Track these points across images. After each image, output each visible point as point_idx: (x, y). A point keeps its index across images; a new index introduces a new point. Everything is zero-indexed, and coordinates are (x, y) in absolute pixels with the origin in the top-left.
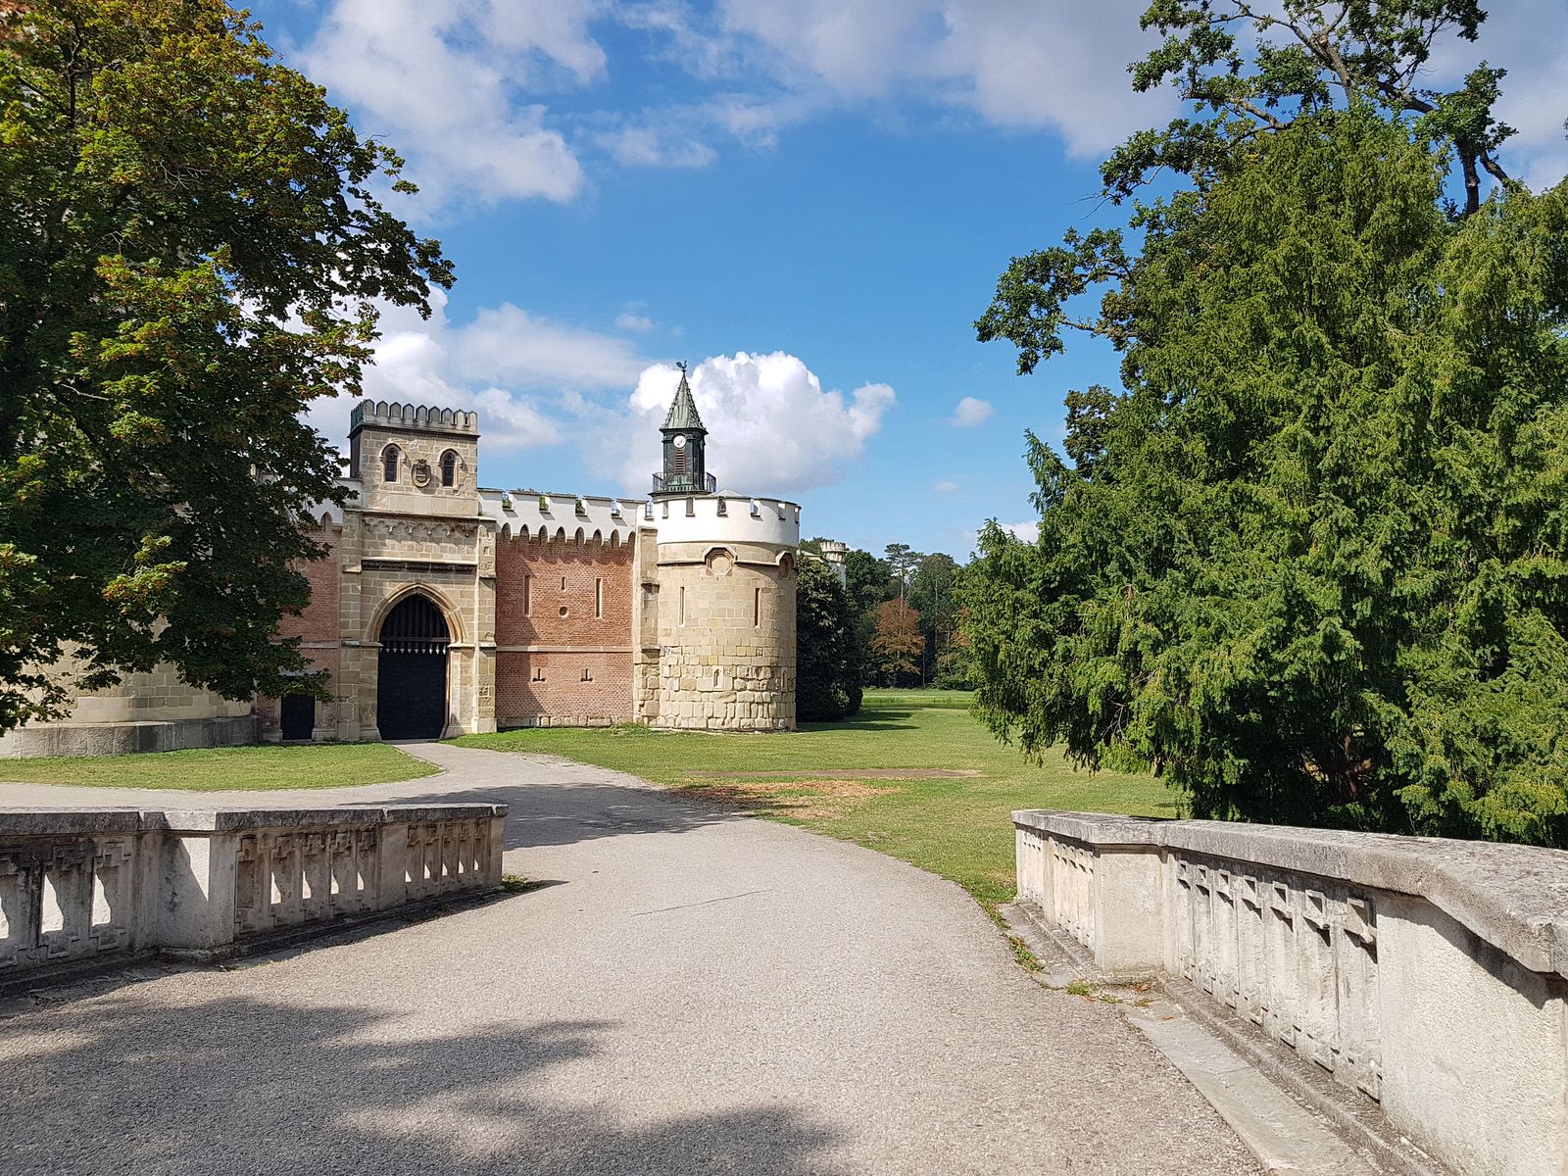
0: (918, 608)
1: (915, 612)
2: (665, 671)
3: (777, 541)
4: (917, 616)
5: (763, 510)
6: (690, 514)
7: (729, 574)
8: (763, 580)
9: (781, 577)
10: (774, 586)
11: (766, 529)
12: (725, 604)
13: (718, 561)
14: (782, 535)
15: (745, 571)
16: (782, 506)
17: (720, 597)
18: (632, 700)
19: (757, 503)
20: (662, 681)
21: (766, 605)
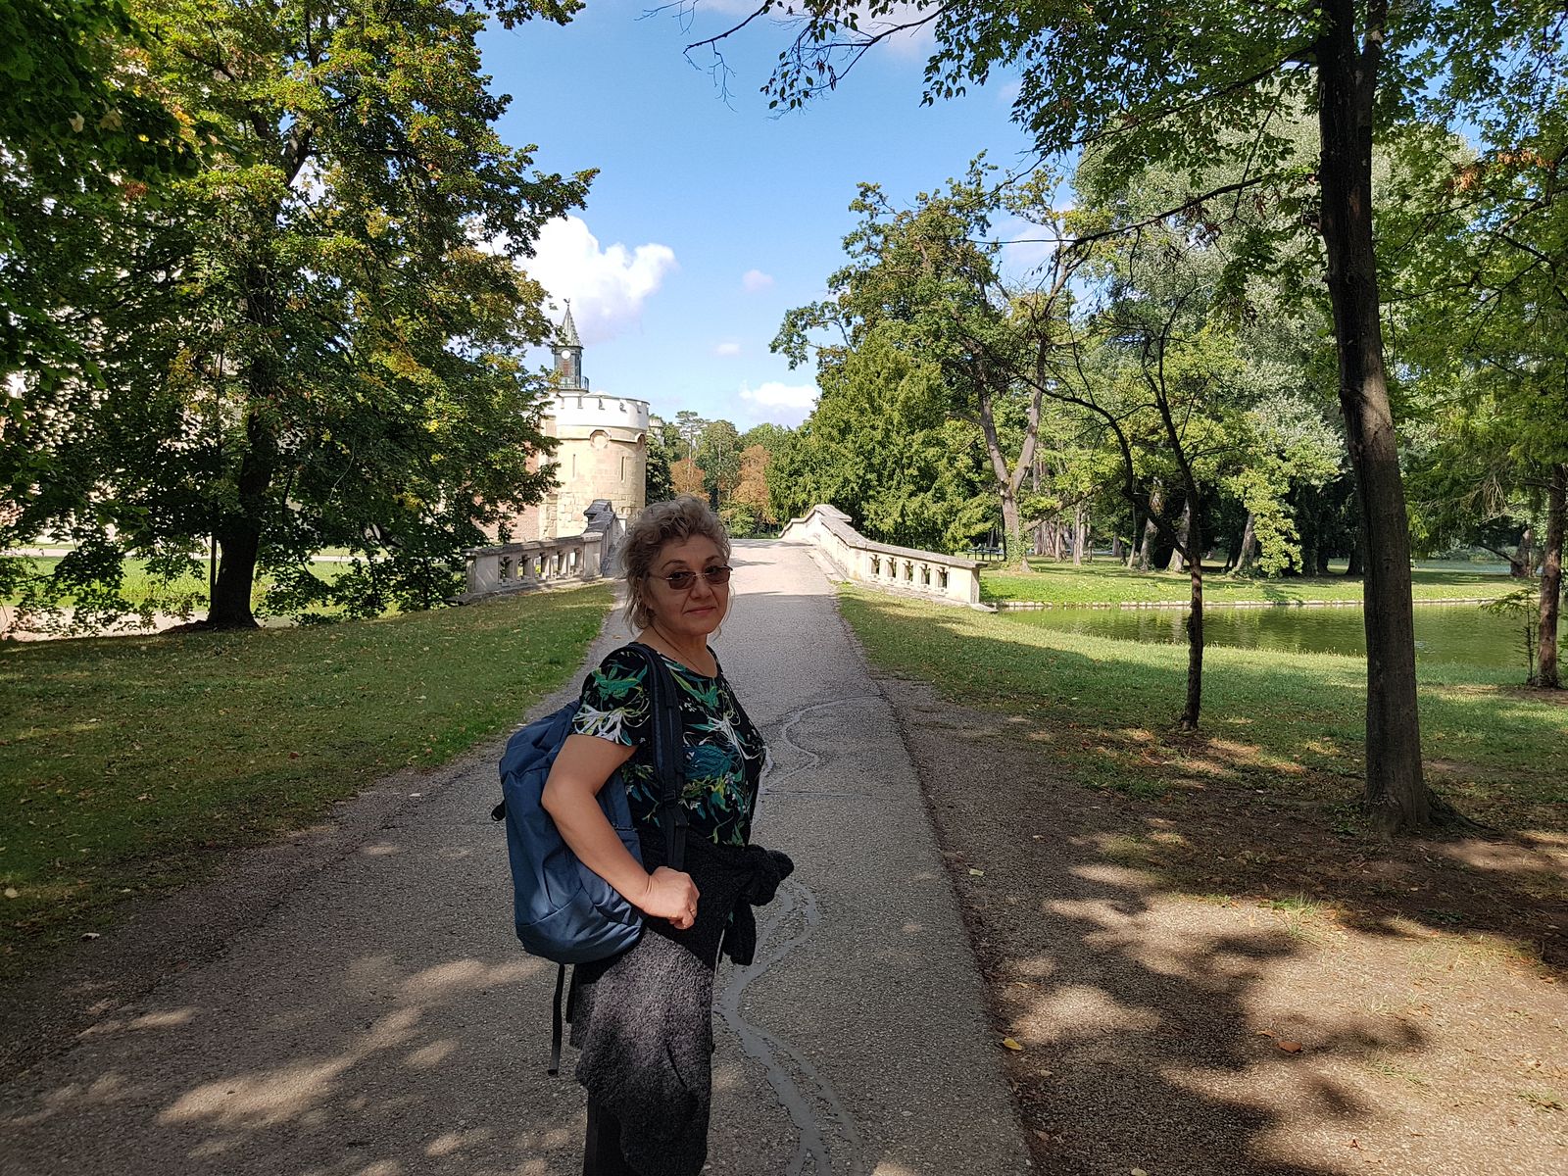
0: (703, 467)
1: (700, 471)
2: (561, 508)
3: (636, 426)
4: (703, 475)
5: (628, 406)
6: (580, 406)
7: (606, 447)
8: (627, 451)
9: (638, 449)
10: (634, 455)
11: (628, 419)
12: (603, 466)
13: (598, 438)
14: (639, 423)
15: (616, 445)
16: (639, 403)
17: (599, 461)
18: (538, 528)
19: (624, 402)
20: (559, 515)
21: (629, 466)
